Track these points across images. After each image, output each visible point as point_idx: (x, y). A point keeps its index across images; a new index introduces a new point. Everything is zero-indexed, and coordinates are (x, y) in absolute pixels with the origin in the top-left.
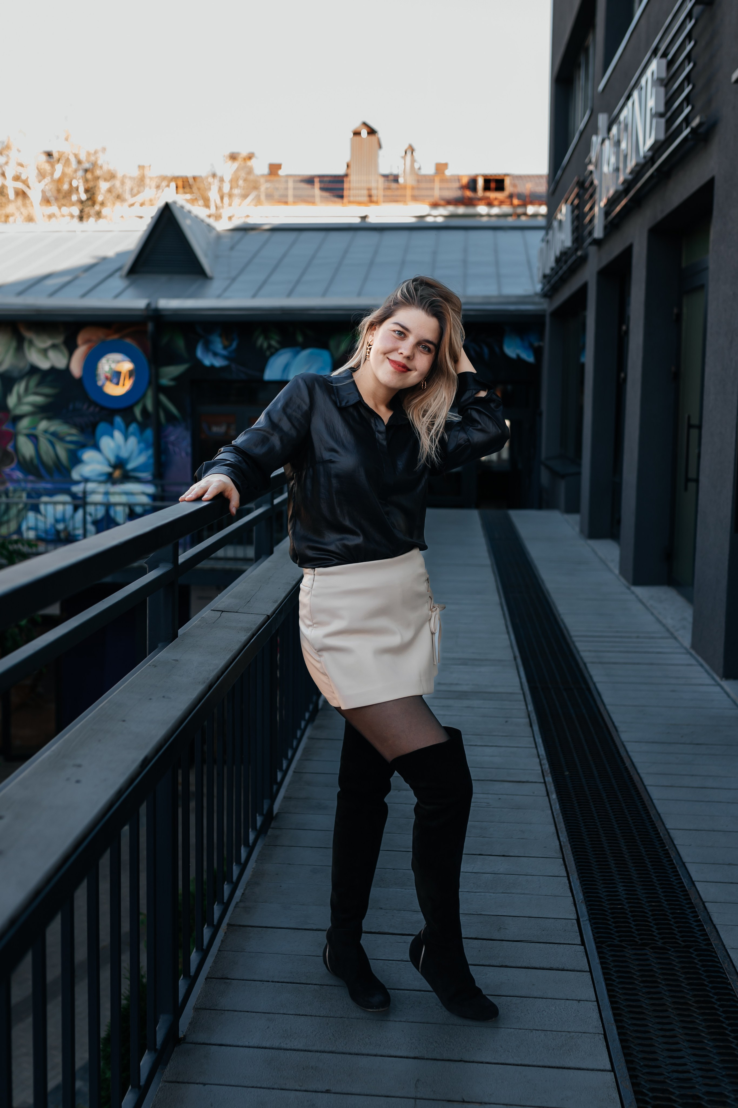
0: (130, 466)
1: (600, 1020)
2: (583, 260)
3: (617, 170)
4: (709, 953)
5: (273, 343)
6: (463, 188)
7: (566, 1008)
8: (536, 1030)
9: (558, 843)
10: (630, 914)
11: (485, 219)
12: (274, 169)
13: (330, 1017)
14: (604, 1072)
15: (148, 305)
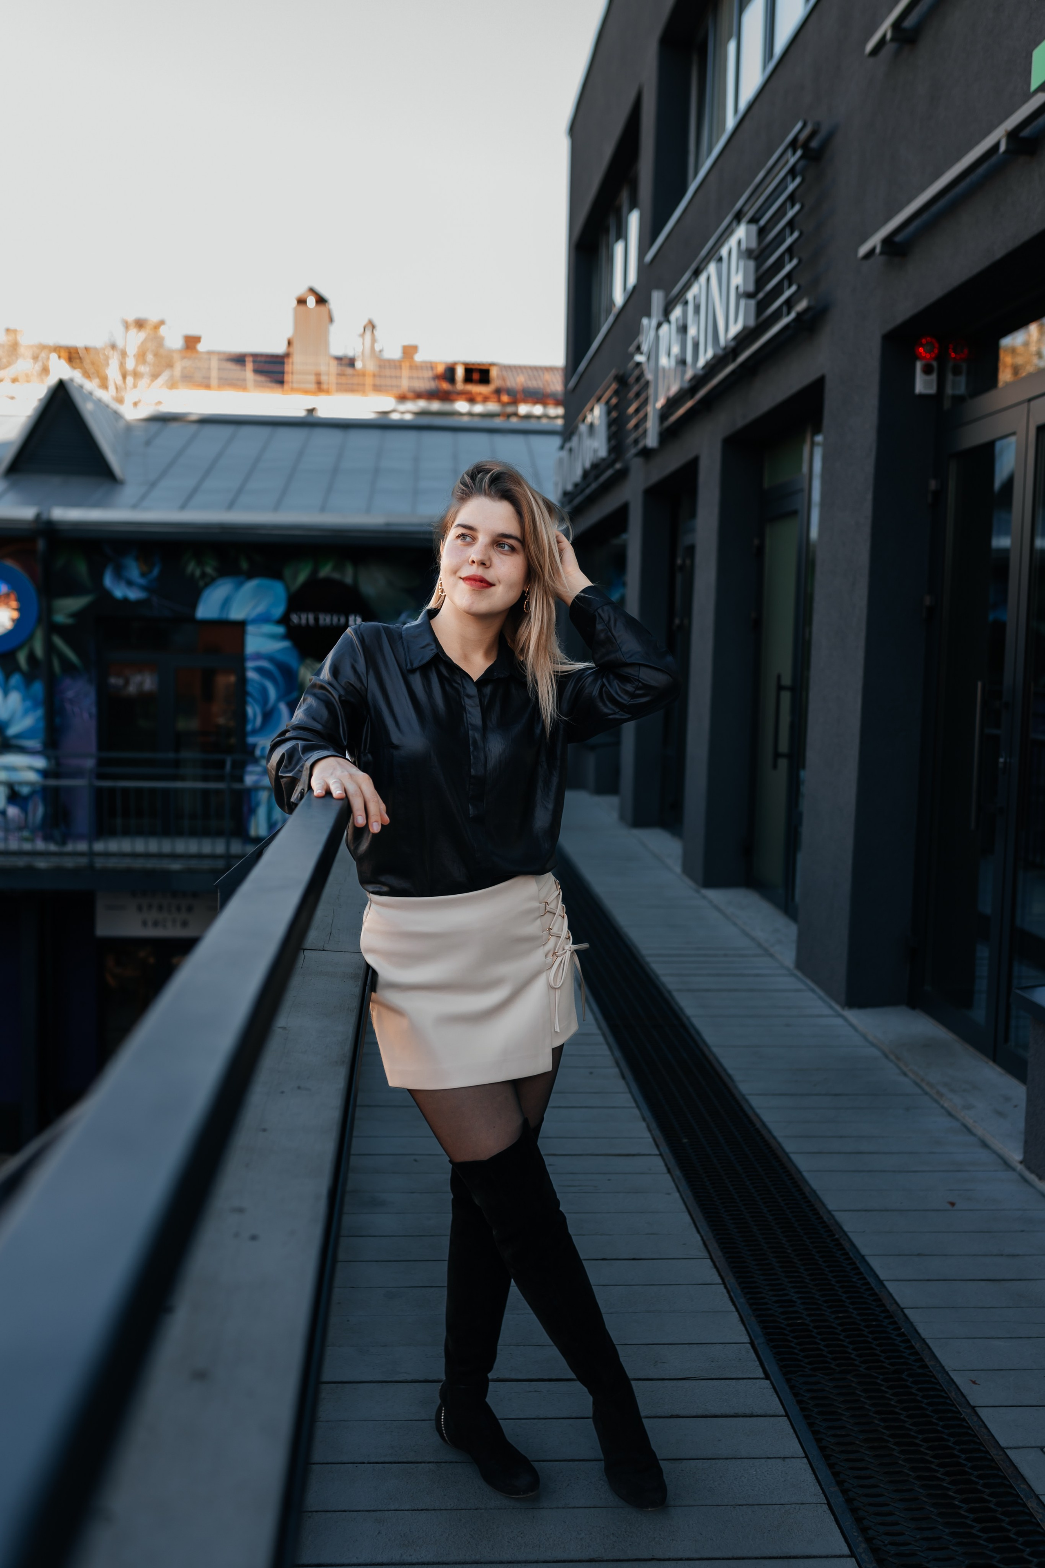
0: (12, 731)
1: (817, 1484)
2: (622, 475)
3: (682, 362)
4: (927, 1379)
5: (209, 570)
6: (438, 377)
7: (770, 1470)
8: (740, 1505)
9: (699, 1238)
10: (815, 1331)
11: (466, 419)
12: (191, 342)
13: (460, 1510)
14: (842, 1559)
15: (38, 516)
